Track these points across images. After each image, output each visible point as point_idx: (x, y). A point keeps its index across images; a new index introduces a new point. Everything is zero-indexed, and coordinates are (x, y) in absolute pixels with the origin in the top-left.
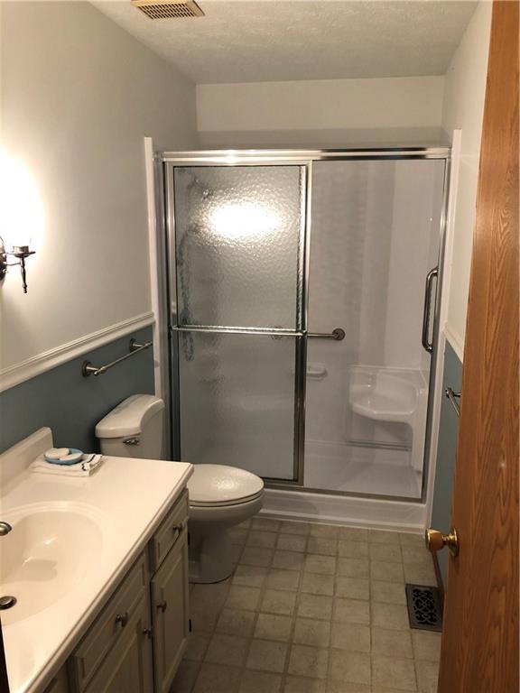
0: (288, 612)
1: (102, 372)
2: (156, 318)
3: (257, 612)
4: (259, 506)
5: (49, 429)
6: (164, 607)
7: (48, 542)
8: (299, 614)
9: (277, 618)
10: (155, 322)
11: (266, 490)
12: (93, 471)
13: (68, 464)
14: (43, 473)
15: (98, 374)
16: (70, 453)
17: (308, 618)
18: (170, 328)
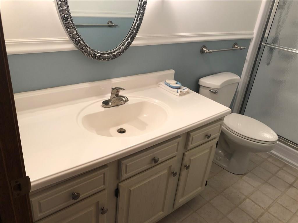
0: (263, 207)
1: (209, 53)
2: (254, 36)
3: (247, 197)
4: (271, 148)
5: (174, 71)
6: (187, 168)
7: (145, 115)
8: (269, 211)
9: (256, 206)
10: (253, 38)
11: (278, 142)
12: (182, 94)
13: (173, 87)
14: (162, 88)
15: (206, 53)
16: (177, 84)
17: (273, 215)
18: (261, 43)
